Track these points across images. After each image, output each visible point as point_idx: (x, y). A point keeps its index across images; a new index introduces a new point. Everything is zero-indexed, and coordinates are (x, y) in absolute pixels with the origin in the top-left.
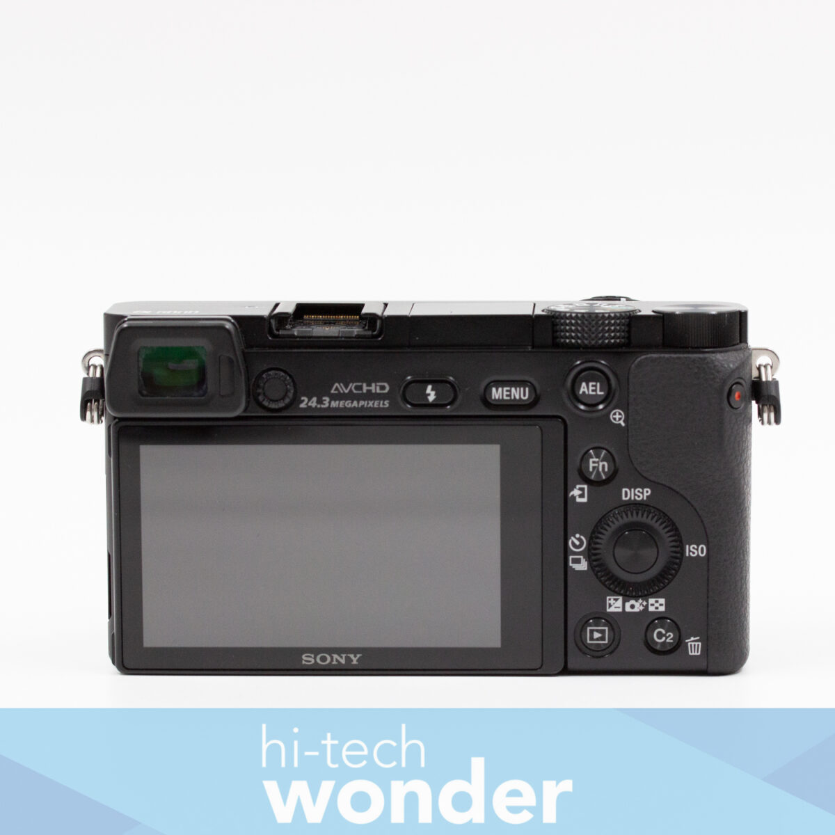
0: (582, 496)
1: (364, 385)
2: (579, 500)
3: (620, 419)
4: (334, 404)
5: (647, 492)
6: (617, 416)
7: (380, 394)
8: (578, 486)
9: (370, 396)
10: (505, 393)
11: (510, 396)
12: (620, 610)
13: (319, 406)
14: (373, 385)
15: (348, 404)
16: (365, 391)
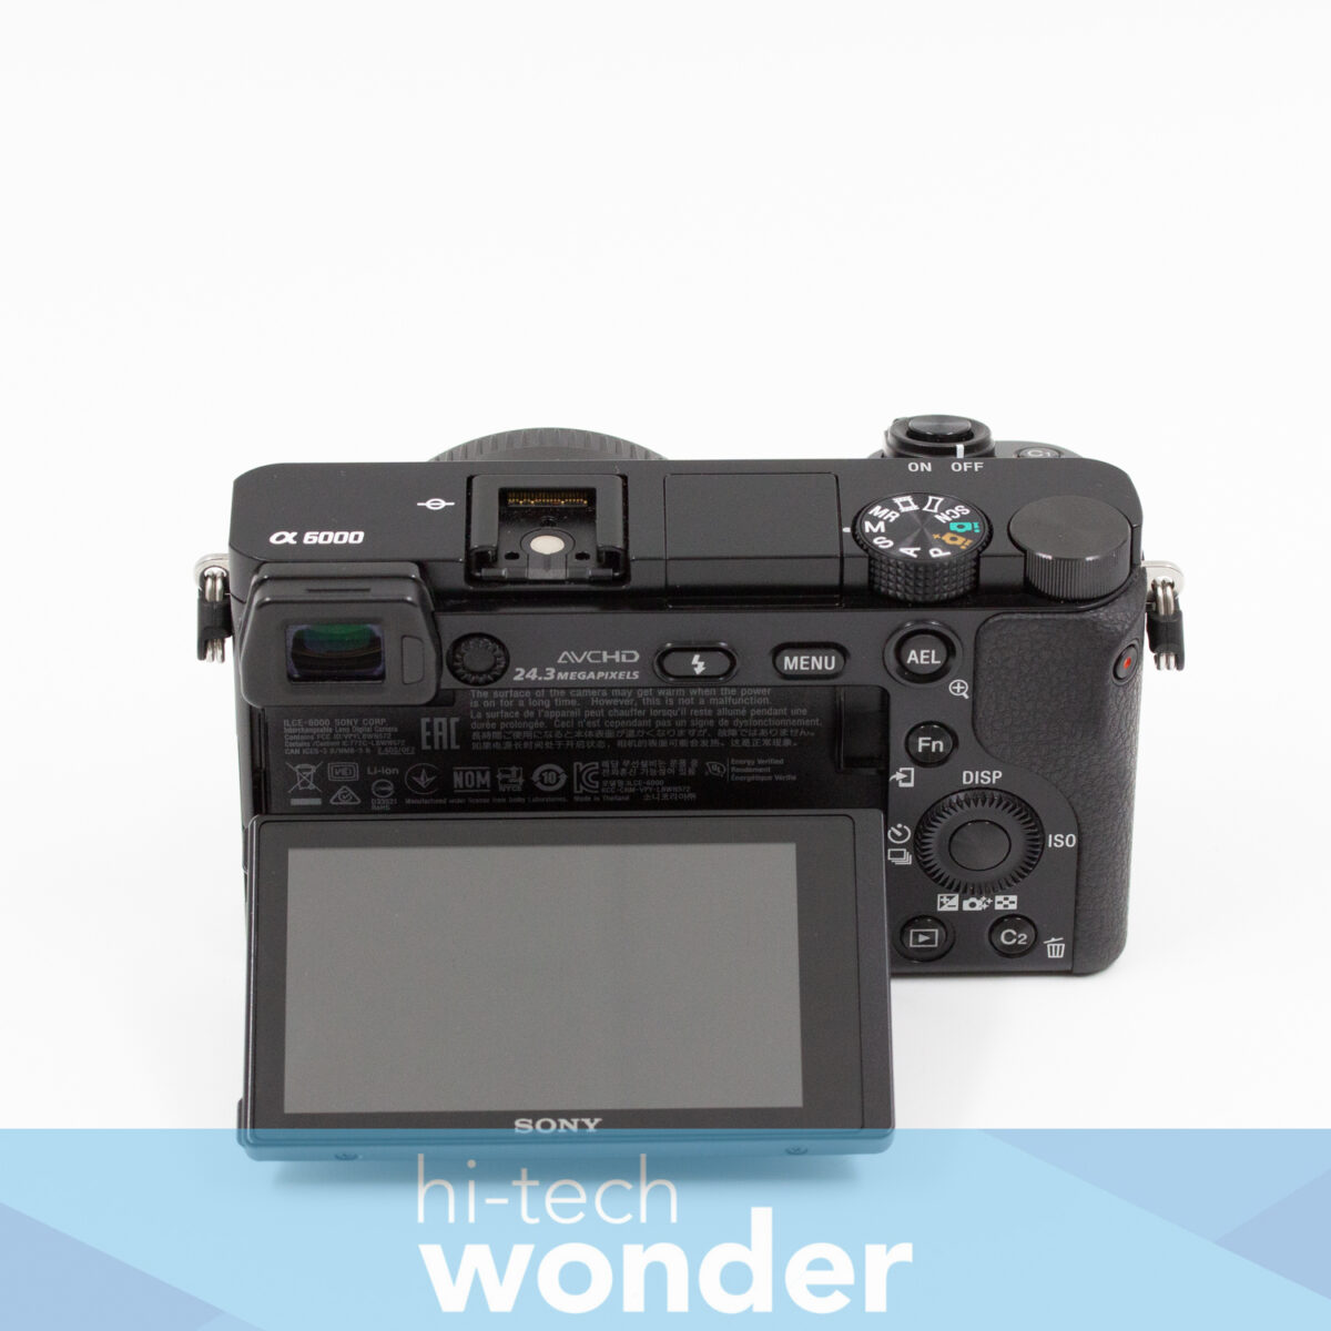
0: (907, 780)
1: (605, 653)
2: (902, 785)
3: (962, 691)
4: (562, 676)
5: (997, 774)
6: (959, 688)
7: (626, 663)
8: (901, 769)
9: (612, 665)
10: (802, 662)
11: (809, 665)
12: (956, 909)
13: (540, 678)
14: (617, 653)
15: (582, 676)
16: (605, 660)
